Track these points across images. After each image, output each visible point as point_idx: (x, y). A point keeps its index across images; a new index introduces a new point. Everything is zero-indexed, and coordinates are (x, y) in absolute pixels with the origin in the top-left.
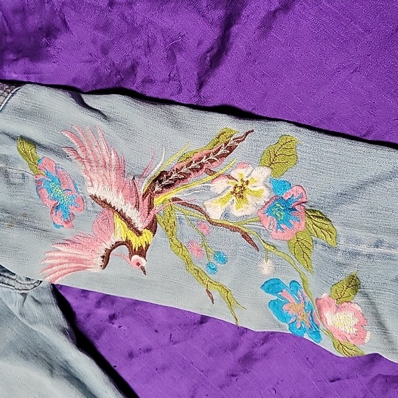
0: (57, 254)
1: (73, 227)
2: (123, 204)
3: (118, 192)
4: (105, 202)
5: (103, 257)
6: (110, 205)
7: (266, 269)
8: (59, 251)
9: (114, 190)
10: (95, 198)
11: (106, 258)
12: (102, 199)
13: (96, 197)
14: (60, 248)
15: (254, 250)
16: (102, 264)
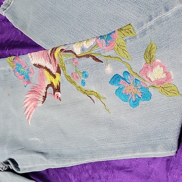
3: (42, 57)
4: (39, 65)
5: (43, 97)
7: (109, 70)
8: (27, 98)
15: (100, 63)
16: (43, 100)
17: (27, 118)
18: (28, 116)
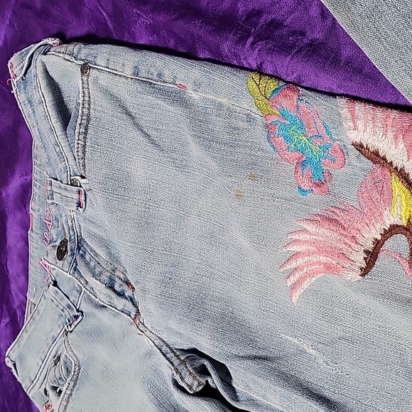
0: (302, 237)
1: (328, 192)
2: (405, 158)
3: (396, 137)
4: (376, 153)
5: (366, 252)
6: (384, 159)
8: (305, 231)
9: (390, 135)
10: (359, 147)
11: (372, 257)
12: (371, 150)
13: (361, 146)
14: (306, 227)
16: (364, 265)
17: (289, 284)
18: (293, 279)
